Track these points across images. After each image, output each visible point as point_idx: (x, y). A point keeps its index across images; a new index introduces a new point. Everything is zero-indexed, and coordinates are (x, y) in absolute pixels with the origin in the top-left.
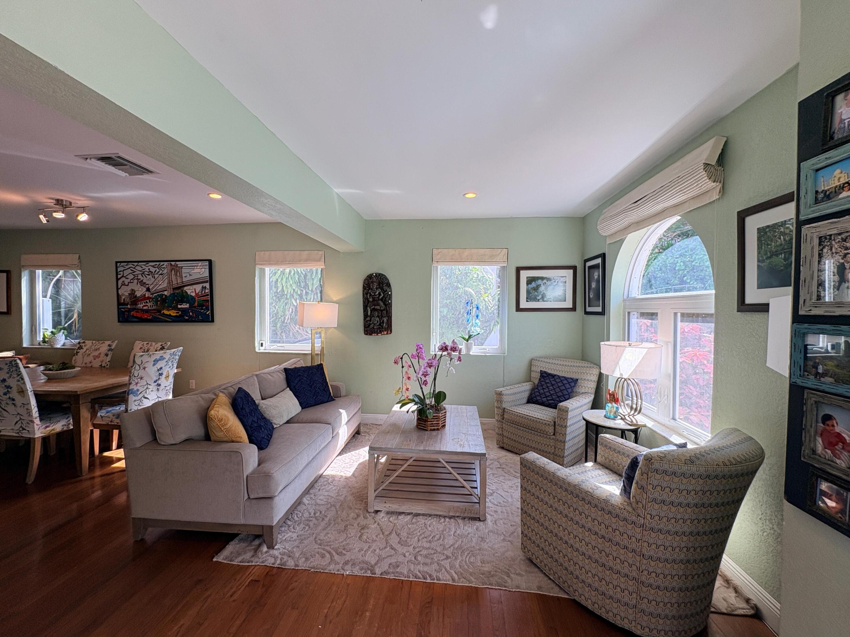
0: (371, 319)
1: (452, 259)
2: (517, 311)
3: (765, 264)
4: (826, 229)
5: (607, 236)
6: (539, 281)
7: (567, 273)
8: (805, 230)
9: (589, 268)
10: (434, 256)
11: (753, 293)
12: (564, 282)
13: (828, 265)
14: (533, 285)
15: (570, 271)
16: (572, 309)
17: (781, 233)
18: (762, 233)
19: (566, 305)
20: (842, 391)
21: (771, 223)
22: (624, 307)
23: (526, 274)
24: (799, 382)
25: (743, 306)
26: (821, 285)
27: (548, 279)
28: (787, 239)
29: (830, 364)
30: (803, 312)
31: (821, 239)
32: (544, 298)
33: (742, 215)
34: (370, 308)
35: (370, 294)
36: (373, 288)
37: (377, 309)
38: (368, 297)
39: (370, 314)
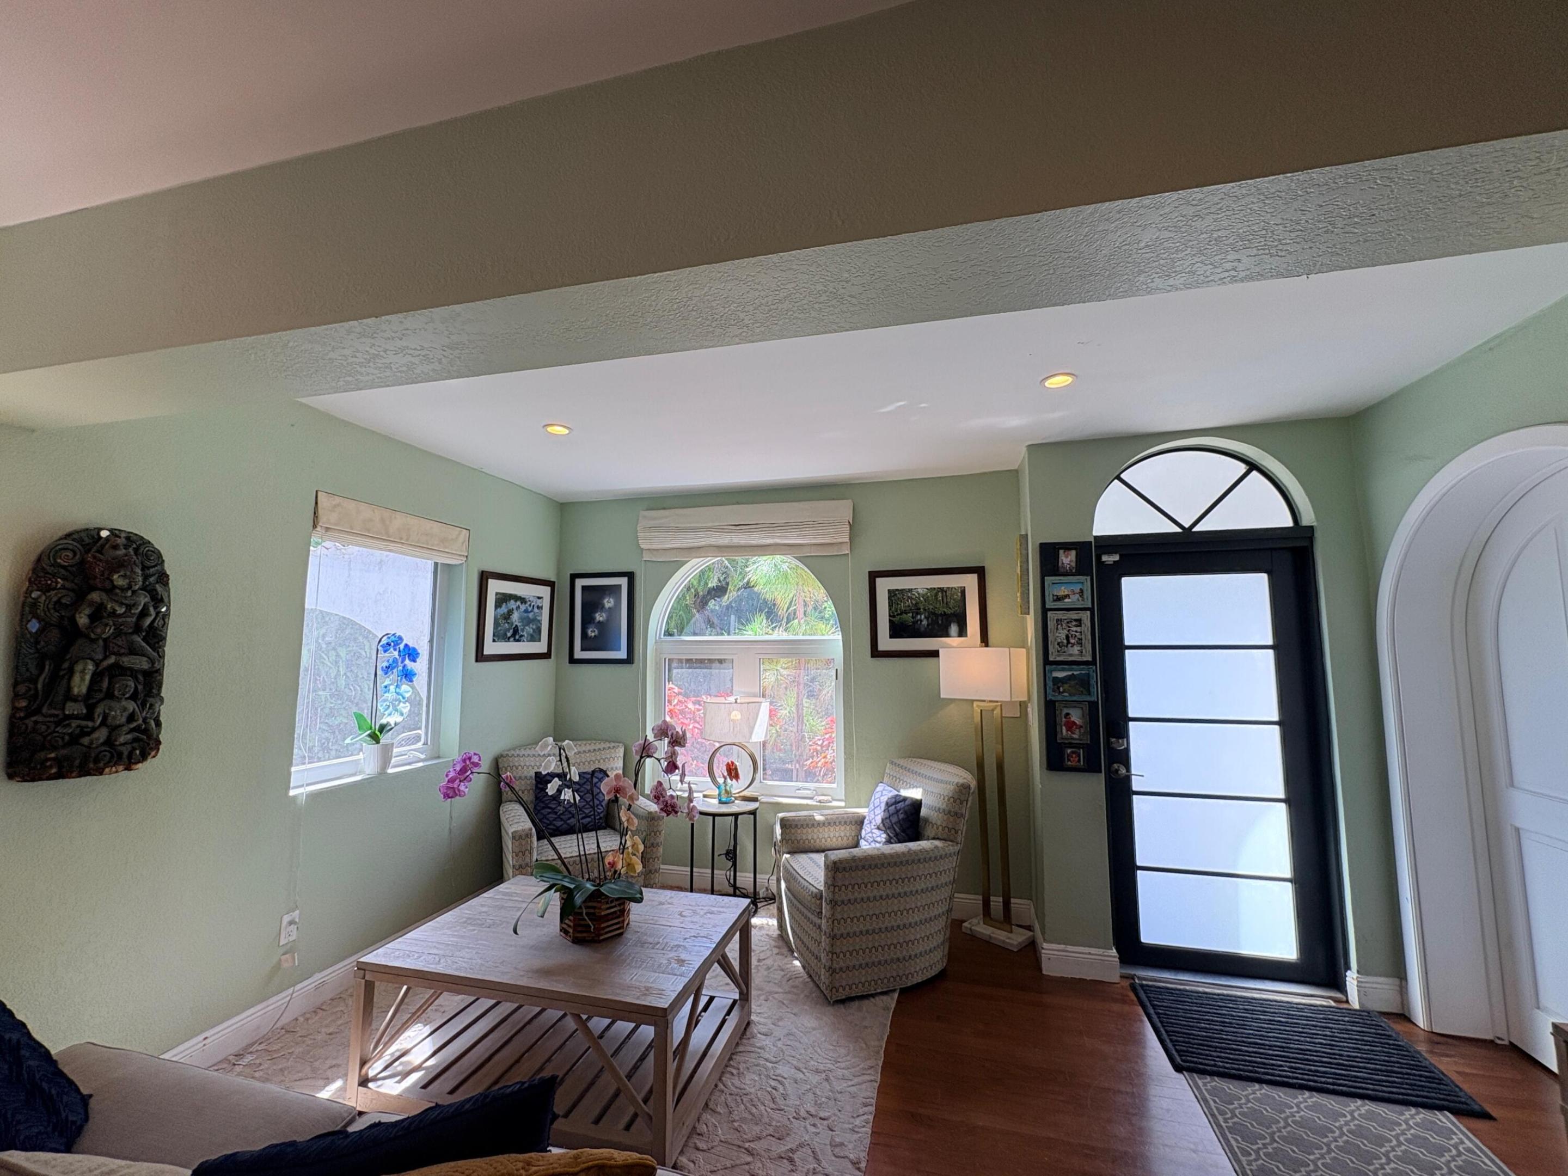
1: (369, 531)
2: (477, 661)
3: (896, 619)
4: (1060, 615)
5: (649, 549)
6: (512, 602)
7: (545, 591)
8: (1049, 614)
9: (584, 588)
10: (320, 511)
11: (886, 643)
12: (540, 608)
13: (1062, 634)
14: (503, 610)
15: (548, 589)
16: (546, 656)
17: (909, 597)
18: (892, 594)
19: (541, 647)
20: (1075, 698)
21: (900, 588)
22: (658, 652)
23: (495, 587)
24: (1053, 698)
25: (876, 653)
26: (1058, 644)
27: (523, 600)
28: (914, 602)
29: (1066, 686)
30: (1051, 659)
31: (1058, 620)
32: (516, 635)
33: (874, 576)
34: (97, 665)
35: (100, 607)
36: (114, 587)
37: (131, 669)
38: (82, 620)
39: (90, 689)
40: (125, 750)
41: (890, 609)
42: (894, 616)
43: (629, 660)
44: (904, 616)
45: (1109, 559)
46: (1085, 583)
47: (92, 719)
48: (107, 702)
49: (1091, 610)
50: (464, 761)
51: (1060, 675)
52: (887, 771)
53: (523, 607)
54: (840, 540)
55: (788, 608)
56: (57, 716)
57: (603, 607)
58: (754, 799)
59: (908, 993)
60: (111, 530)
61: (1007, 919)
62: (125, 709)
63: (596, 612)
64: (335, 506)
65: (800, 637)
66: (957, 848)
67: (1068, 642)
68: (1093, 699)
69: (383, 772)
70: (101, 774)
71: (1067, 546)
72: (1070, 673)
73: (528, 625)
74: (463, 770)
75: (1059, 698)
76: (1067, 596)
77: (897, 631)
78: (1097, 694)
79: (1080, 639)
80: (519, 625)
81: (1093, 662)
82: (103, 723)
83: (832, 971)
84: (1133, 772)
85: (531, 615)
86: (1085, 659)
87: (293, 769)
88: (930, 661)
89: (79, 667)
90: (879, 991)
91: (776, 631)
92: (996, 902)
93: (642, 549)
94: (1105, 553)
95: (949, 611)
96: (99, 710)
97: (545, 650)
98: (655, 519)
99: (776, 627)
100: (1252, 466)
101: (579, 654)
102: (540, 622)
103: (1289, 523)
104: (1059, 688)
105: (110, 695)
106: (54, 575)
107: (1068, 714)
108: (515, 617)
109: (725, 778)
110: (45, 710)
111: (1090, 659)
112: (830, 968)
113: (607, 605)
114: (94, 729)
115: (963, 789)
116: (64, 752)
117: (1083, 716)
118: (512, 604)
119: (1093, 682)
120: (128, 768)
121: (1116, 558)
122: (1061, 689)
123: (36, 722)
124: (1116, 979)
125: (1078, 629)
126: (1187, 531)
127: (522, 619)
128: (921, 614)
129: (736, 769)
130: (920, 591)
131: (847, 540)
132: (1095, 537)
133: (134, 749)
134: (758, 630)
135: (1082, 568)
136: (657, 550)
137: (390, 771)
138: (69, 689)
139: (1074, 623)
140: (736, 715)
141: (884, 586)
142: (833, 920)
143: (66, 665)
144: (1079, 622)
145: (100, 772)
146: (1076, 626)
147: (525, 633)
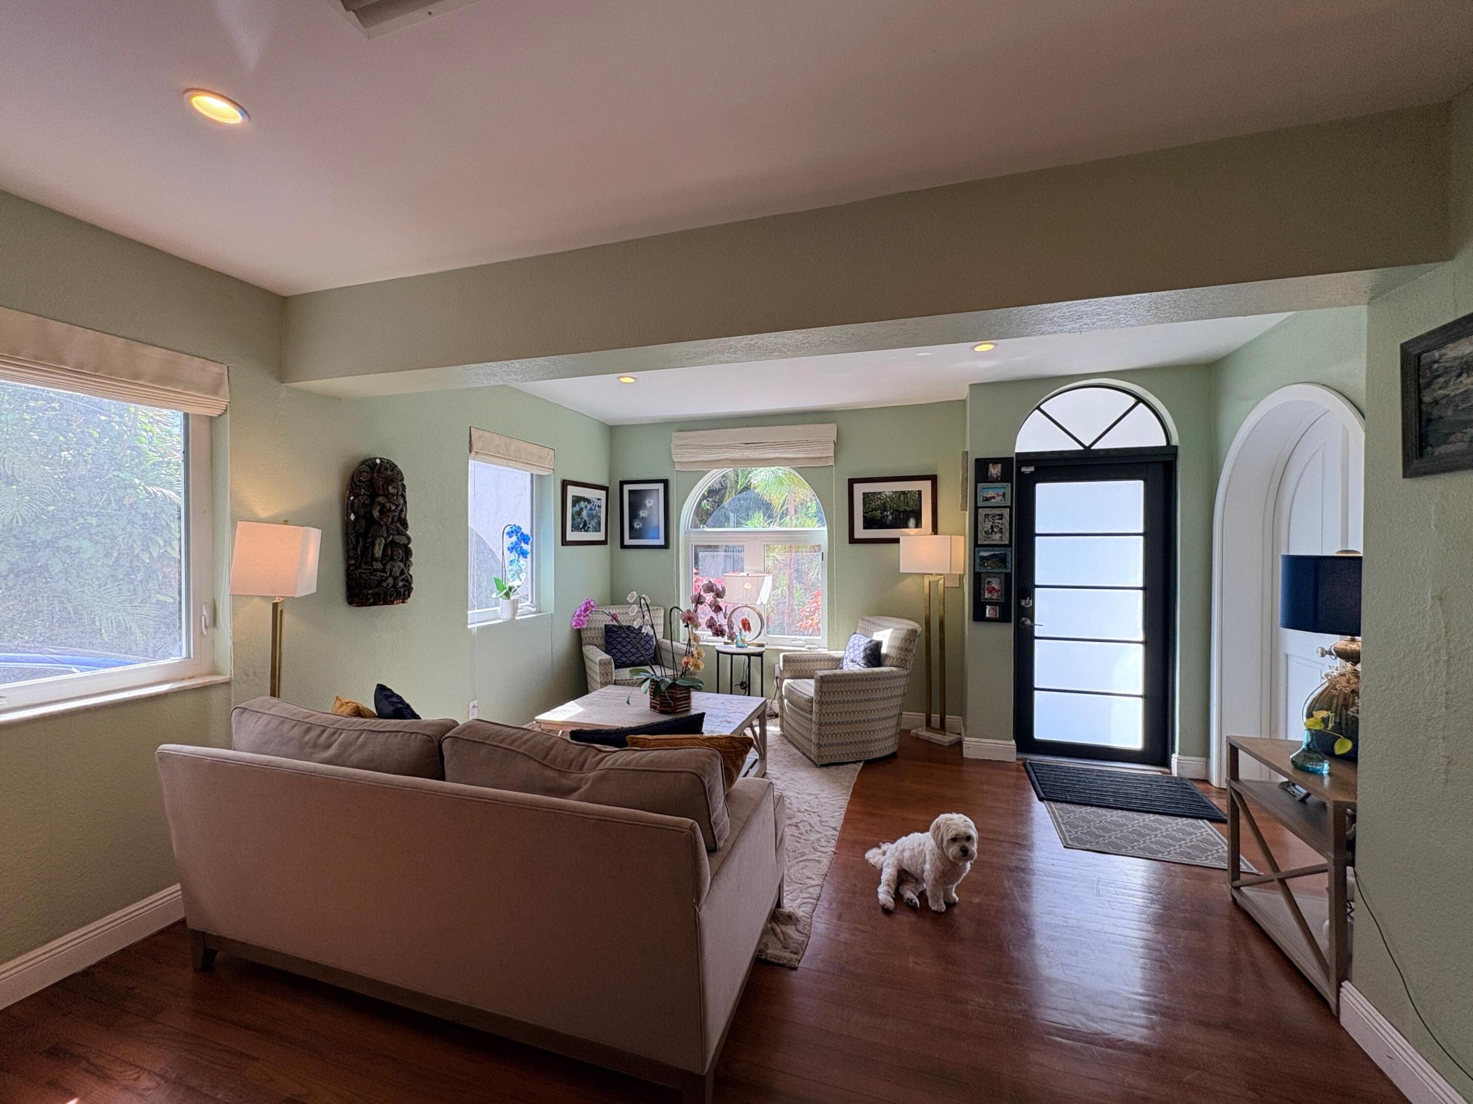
0: (384, 565)
1: (499, 453)
2: (562, 545)
3: (868, 515)
4: (988, 511)
5: (679, 462)
6: (582, 502)
7: (602, 494)
8: (980, 510)
9: (630, 492)
10: (473, 441)
11: (860, 532)
12: (599, 507)
13: (988, 525)
14: (577, 508)
15: (604, 492)
16: (603, 543)
17: (879, 499)
18: (866, 495)
19: (600, 536)
20: (995, 571)
21: (872, 491)
22: (687, 541)
23: (572, 491)
24: (979, 571)
25: (852, 540)
26: (985, 532)
27: (589, 501)
28: (882, 502)
29: (989, 562)
30: (980, 542)
31: (985, 515)
32: (585, 528)
33: (852, 482)
34: (386, 540)
35: (383, 506)
36: (389, 494)
37: (399, 543)
38: (376, 514)
39: (383, 554)
40: (402, 590)
41: (864, 508)
42: (867, 513)
43: (666, 546)
44: (875, 513)
45: (1026, 470)
46: (1006, 488)
47: (386, 573)
48: (391, 562)
49: (1011, 508)
50: (586, 604)
51: (986, 554)
52: (859, 625)
53: (589, 506)
54: (827, 455)
55: (782, 507)
56: (370, 569)
57: (645, 506)
58: (762, 646)
59: (870, 764)
60: (380, 459)
61: (943, 727)
62: (400, 567)
63: (640, 510)
64: (480, 437)
65: (793, 529)
66: (906, 672)
67: (993, 531)
68: (1008, 571)
69: (513, 619)
70: (393, 604)
71: (995, 461)
72: (992, 553)
73: (592, 519)
74: (586, 610)
75: (984, 570)
76: (993, 498)
77: (869, 523)
78: (1011, 567)
79: (1001, 529)
80: (587, 519)
81: (1010, 545)
82: (390, 575)
83: (819, 746)
84: (1036, 622)
85: (594, 512)
86: (1003, 543)
87: (469, 612)
88: (893, 546)
89: (378, 541)
90: (850, 760)
91: (771, 526)
92: (936, 718)
93: (674, 462)
94: (1024, 466)
95: (908, 509)
96: (388, 567)
97: (603, 539)
98: (685, 439)
99: (771, 522)
100: (1139, 400)
101: (628, 541)
102: (599, 517)
103: (1163, 443)
104: (984, 563)
105: (392, 559)
106: (359, 486)
107: (989, 582)
108: (584, 513)
109: (741, 630)
110: (363, 566)
111: (1007, 542)
112: (818, 744)
113: (648, 505)
114: (387, 578)
115: (913, 632)
116: (376, 590)
117: (1000, 583)
118: (582, 504)
119: (1008, 559)
120: (403, 602)
121: (1032, 469)
122: (986, 565)
123: (360, 573)
124: (1014, 760)
125: (1000, 521)
126: (1087, 449)
127: (588, 515)
128: (887, 511)
129: (749, 624)
130: (888, 494)
131: (832, 455)
132: (1017, 454)
133: (405, 591)
134: (757, 523)
135: (1005, 477)
136: (685, 463)
137: (517, 618)
138: (373, 554)
139: (997, 517)
140: (747, 586)
141: (860, 489)
142: (821, 714)
143: (369, 540)
144: (1001, 516)
145: (392, 603)
146: (999, 519)
147: (591, 526)
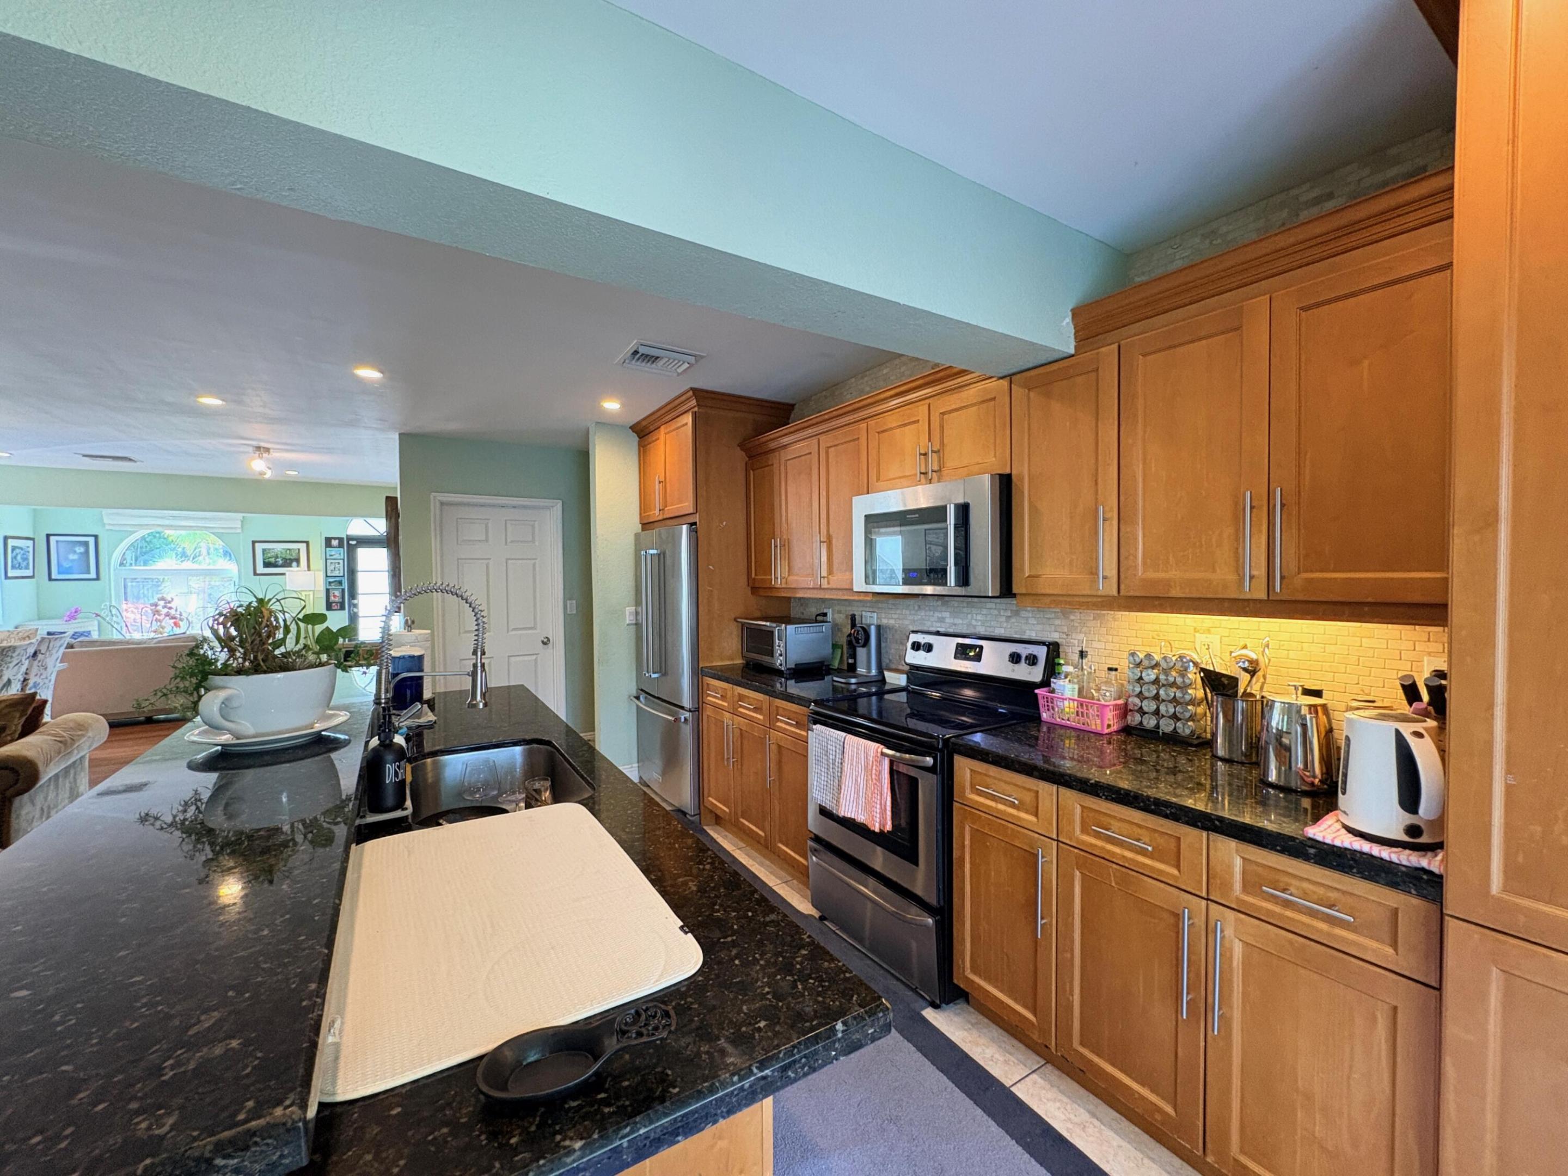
2: (6, 579)
3: (266, 560)
4: (332, 561)
5: (109, 524)
6: (18, 550)
8: (329, 560)
9: (57, 542)
11: (261, 570)
12: (28, 552)
13: (332, 567)
14: (14, 554)
15: (31, 542)
16: (32, 577)
17: (273, 552)
18: (264, 550)
19: (29, 573)
20: (337, 588)
21: (268, 548)
22: (117, 575)
23: (11, 543)
24: (329, 588)
26: (331, 570)
27: (22, 549)
28: (275, 554)
29: (334, 584)
30: (329, 575)
31: (331, 563)
32: (20, 567)
33: (254, 543)
41: (263, 556)
43: (97, 579)
44: (270, 559)
45: (354, 543)
46: (342, 550)
49: (344, 559)
51: (331, 580)
53: (22, 552)
54: (235, 527)
65: (204, 567)
67: (335, 570)
68: (345, 588)
71: (335, 539)
72: (335, 580)
73: (24, 561)
75: (331, 587)
76: (335, 555)
77: (267, 564)
78: (345, 585)
79: (340, 569)
80: (20, 561)
81: (345, 576)
85: (25, 556)
86: (341, 575)
88: (281, 577)
91: (185, 563)
93: (104, 524)
94: (351, 541)
95: (292, 558)
99: (184, 561)
101: (56, 576)
102: (28, 559)
107: (334, 593)
108: (19, 557)
109: (173, 628)
111: (343, 575)
117: (340, 593)
119: (344, 582)
122: (332, 585)
125: (339, 566)
127: (22, 558)
128: (278, 559)
129: (179, 624)
130: (278, 549)
131: (240, 527)
132: (347, 536)
135: (341, 545)
136: (115, 525)
139: (337, 564)
141: (260, 547)
144: (340, 563)
147: (23, 566)
